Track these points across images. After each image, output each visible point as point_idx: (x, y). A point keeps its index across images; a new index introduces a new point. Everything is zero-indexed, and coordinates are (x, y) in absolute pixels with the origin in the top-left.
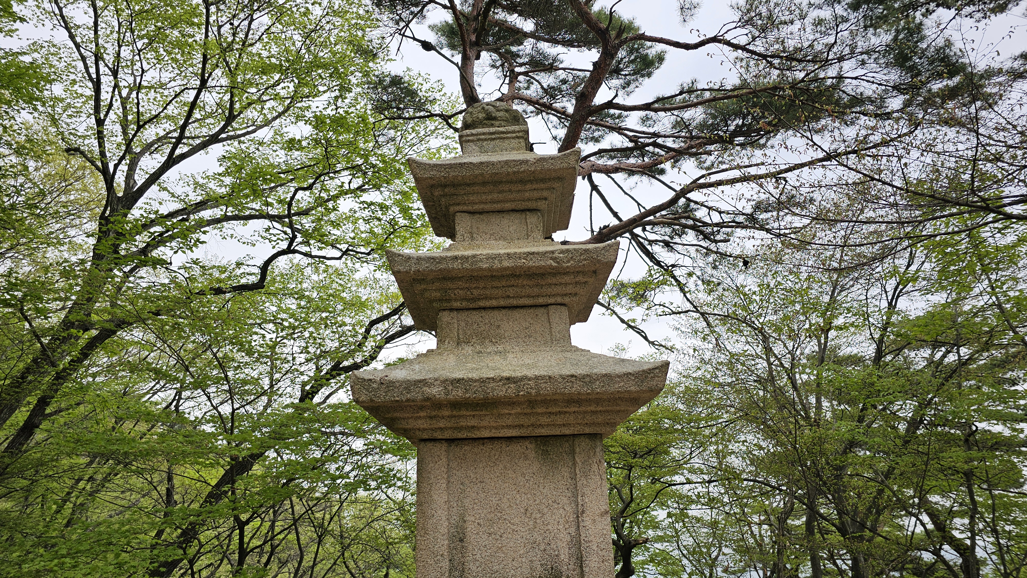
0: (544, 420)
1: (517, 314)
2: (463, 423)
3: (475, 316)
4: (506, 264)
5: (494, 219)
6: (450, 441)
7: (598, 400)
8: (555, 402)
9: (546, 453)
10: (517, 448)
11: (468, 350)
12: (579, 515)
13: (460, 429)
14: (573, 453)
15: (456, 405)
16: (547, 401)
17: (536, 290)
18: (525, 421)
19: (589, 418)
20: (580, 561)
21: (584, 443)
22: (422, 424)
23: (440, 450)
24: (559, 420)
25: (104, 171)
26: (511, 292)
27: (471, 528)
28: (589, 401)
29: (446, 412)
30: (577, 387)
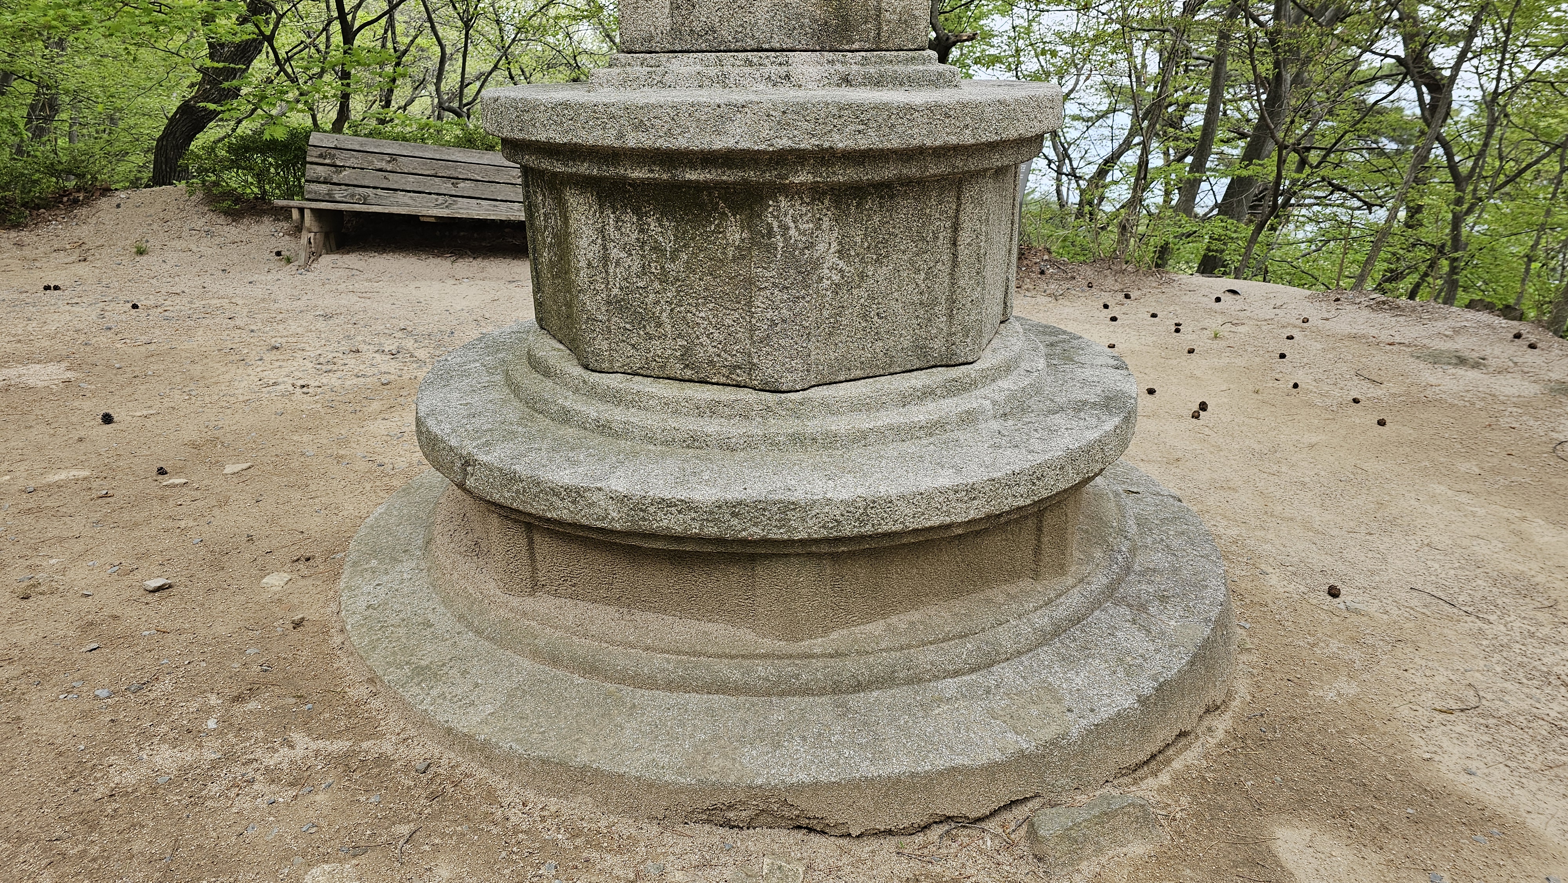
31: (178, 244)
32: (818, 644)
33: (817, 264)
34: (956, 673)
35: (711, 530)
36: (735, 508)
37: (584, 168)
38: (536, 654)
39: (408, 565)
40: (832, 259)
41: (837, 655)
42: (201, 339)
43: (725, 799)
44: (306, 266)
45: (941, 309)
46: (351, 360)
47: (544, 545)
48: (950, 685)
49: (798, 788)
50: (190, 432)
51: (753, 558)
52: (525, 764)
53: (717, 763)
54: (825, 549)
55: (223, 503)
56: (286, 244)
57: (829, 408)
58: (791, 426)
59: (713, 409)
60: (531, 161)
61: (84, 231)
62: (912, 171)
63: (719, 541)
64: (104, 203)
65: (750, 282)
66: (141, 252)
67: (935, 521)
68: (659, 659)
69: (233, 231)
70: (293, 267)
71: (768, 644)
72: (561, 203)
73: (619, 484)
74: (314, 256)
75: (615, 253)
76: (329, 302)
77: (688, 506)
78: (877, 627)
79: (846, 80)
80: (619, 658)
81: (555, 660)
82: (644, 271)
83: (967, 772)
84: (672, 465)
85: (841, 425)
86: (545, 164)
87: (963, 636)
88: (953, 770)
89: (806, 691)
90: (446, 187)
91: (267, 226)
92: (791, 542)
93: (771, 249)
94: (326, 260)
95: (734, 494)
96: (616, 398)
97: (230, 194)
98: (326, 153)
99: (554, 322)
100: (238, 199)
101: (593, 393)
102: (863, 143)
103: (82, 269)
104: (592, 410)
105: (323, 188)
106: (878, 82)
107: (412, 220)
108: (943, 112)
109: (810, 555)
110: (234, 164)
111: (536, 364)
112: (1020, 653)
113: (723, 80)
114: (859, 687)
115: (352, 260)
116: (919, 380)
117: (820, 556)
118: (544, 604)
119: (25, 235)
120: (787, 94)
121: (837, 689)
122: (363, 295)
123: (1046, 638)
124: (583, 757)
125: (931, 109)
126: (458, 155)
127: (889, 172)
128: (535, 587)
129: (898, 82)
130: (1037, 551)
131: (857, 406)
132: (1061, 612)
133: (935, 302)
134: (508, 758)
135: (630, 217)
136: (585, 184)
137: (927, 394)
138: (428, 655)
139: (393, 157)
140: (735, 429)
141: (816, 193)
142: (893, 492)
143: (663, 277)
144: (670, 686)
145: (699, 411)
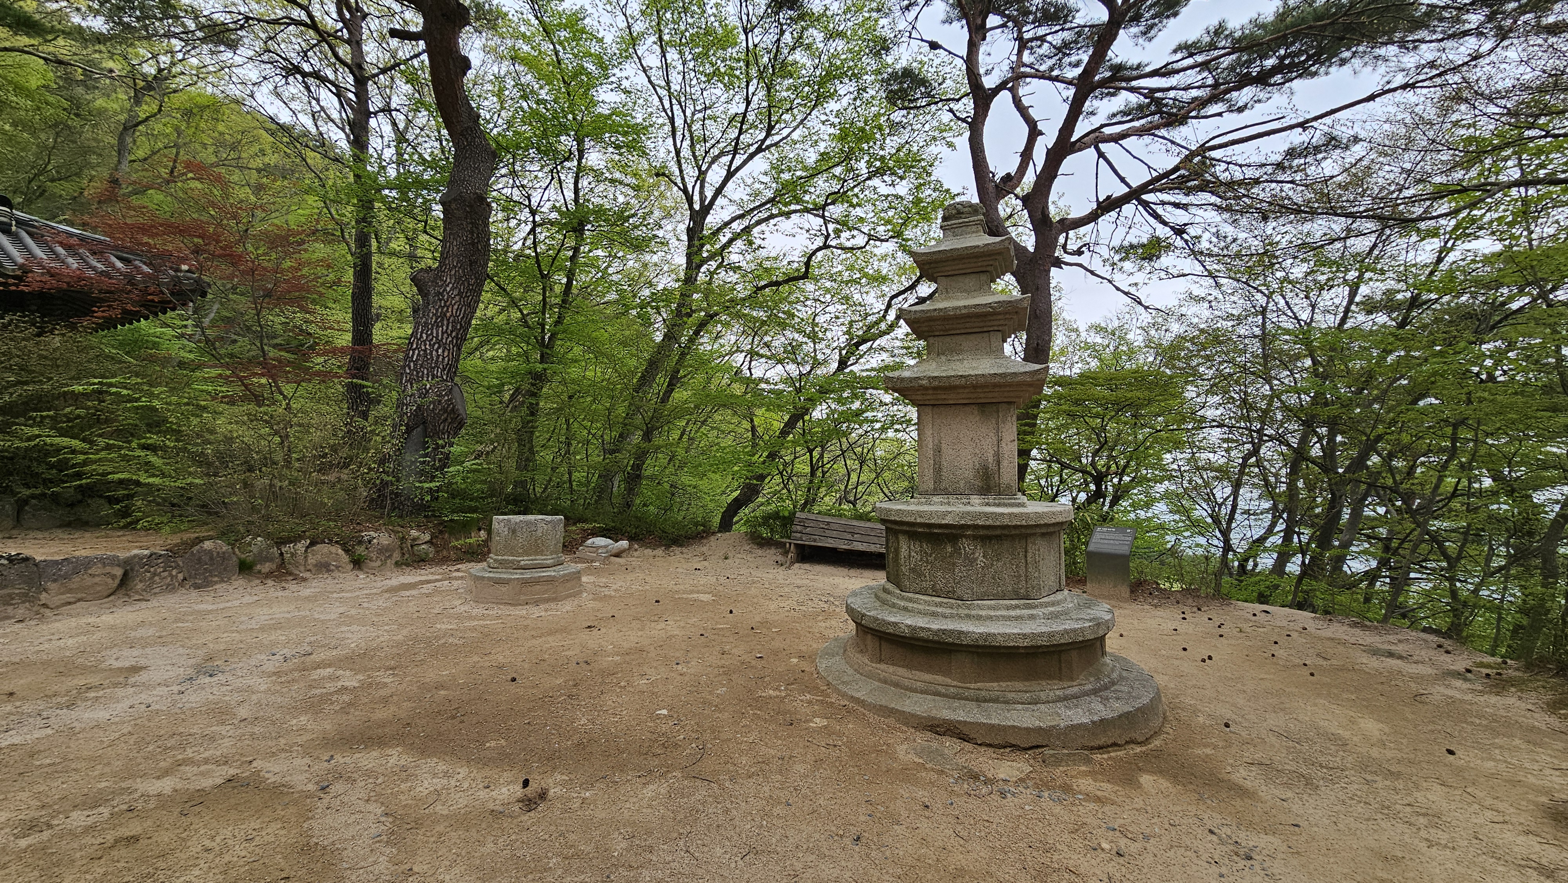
0: (982, 395)
1: (971, 337)
2: (939, 397)
3: (948, 339)
4: (963, 312)
5: (960, 278)
6: (933, 405)
7: (1010, 385)
8: (987, 386)
9: (983, 412)
10: (967, 408)
11: (943, 358)
12: (999, 441)
13: (938, 400)
14: (998, 412)
15: (935, 388)
16: (982, 386)
17: (982, 324)
18: (972, 396)
19: (1006, 394)
20: (999, 463)
21: (1005, 406)
22: (919, 397)
23: (928, 410)
24: (990, 395)
25: (685, 191)
26: (968, 325)
27: (943, 446)
28: (1005, 386)
29: (930, 392)
30: (998, 379)
31: (739, 556)
32: (972, 686)
33: (976, 559)
34: (1022, 703)
35: (936, 638)
36: (944, 631)
37: (904, 528)
38: (880, 680)
39: (838, 658)
40: (981, 558)
41: (979, 689)
42: (753, 591)
43: (936, 722)
44: (789, 568)
45: (1023, 578)
46: (810, 602)
47: (884, 645)
48: (1020, 706)
49: (960, 722)
50: (758, 619)
51: (950, 651)
52: (875, 706)
53: (934, 712)
54: (974, 650)
55: (773, 639)
56: (780, 558)
57: (980, 608)
58: (967, 612)
59: (940, 605)
60: (889, 525)
61: (704, 549)
62: (1006, 532)
63: (938, 642)
64: (712, 538)
65: (954, 564)
66: (726, 558)
67: (1012, 644)
68: (919, 684)
69: (760, 552)
70: (783, 568)
71: (955, 683)
72: (897, 538)
73: (909, 622)
74: (792, 563)
75: (913, 554)
76: (799, 582)
77: (929, 629)
78: (995, 684)
79: (988, 504)
80: (907, 682)
81: (885, 682)
82: (921, 560)
83: (1019, 728)
84: (926, 619)
85: (983, 613)
86: (893, 526)
87: (1026, 692)
88: (1014, 727)
89: (967, 699)
90: (849, 536)
91: (773, 551)
92: (962, 645)
93: (960, 554)
94: (797, 565)
95: (945, 627)
96: (910, 600)
97: (760, 536)
98: (802, 520)
99: (892, 578)
100: (763, 538)
101: (903, 598)
102: (988, 523)
103: (706, 563)
104: (902, 603)
105: (799, 535)
106: (999, 505)
107: (834, 550)
108: (1015, 515)
109: (970, 652)
110: (764, 524)
111: (885, 590)
112: (1049, 702)
113: (949, 504)
114: (985, 701)
115: (807, 566)
116: (1013, 602)
117: (973, 653)
118: (883, 666)
119: (684, 550)
120: (969, 508)
121: (977, 700)
122: (811, 580)
123: (1060, 700)
124: (893, 705)
125: (1010, 514)
126: (855, 523)
127: (998, 532)
128: (880, 661)
129: (1005, 505)
130: (1060, 669)
131: (990, 608)
132: (1068, 692)
133: (1020, 576)
134: (870, 705)
135: (918, 543)
136: (905, 533)
137: (1017, 607)
138: (846, 679)
139: (828, 523)
140: (948, 611)
141: (975, 538)
142: (996, 632)
143: (927, 562)
144: (922, 692)
145: (936, 605)
